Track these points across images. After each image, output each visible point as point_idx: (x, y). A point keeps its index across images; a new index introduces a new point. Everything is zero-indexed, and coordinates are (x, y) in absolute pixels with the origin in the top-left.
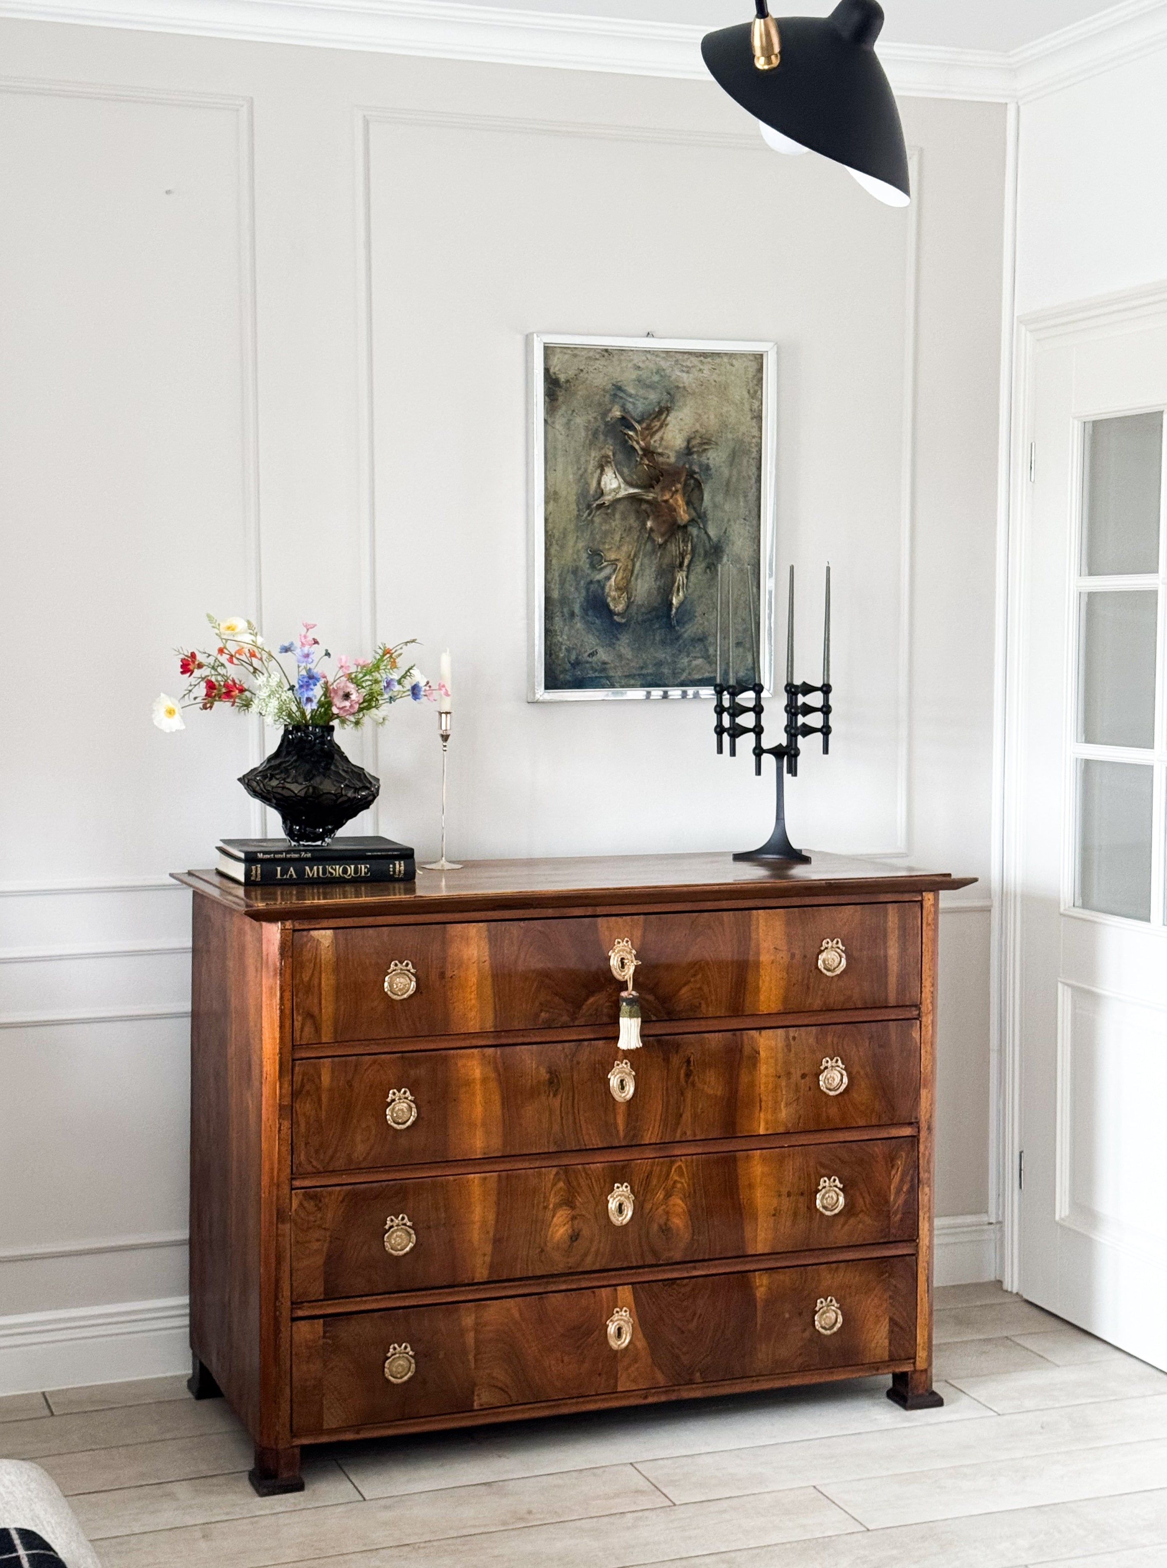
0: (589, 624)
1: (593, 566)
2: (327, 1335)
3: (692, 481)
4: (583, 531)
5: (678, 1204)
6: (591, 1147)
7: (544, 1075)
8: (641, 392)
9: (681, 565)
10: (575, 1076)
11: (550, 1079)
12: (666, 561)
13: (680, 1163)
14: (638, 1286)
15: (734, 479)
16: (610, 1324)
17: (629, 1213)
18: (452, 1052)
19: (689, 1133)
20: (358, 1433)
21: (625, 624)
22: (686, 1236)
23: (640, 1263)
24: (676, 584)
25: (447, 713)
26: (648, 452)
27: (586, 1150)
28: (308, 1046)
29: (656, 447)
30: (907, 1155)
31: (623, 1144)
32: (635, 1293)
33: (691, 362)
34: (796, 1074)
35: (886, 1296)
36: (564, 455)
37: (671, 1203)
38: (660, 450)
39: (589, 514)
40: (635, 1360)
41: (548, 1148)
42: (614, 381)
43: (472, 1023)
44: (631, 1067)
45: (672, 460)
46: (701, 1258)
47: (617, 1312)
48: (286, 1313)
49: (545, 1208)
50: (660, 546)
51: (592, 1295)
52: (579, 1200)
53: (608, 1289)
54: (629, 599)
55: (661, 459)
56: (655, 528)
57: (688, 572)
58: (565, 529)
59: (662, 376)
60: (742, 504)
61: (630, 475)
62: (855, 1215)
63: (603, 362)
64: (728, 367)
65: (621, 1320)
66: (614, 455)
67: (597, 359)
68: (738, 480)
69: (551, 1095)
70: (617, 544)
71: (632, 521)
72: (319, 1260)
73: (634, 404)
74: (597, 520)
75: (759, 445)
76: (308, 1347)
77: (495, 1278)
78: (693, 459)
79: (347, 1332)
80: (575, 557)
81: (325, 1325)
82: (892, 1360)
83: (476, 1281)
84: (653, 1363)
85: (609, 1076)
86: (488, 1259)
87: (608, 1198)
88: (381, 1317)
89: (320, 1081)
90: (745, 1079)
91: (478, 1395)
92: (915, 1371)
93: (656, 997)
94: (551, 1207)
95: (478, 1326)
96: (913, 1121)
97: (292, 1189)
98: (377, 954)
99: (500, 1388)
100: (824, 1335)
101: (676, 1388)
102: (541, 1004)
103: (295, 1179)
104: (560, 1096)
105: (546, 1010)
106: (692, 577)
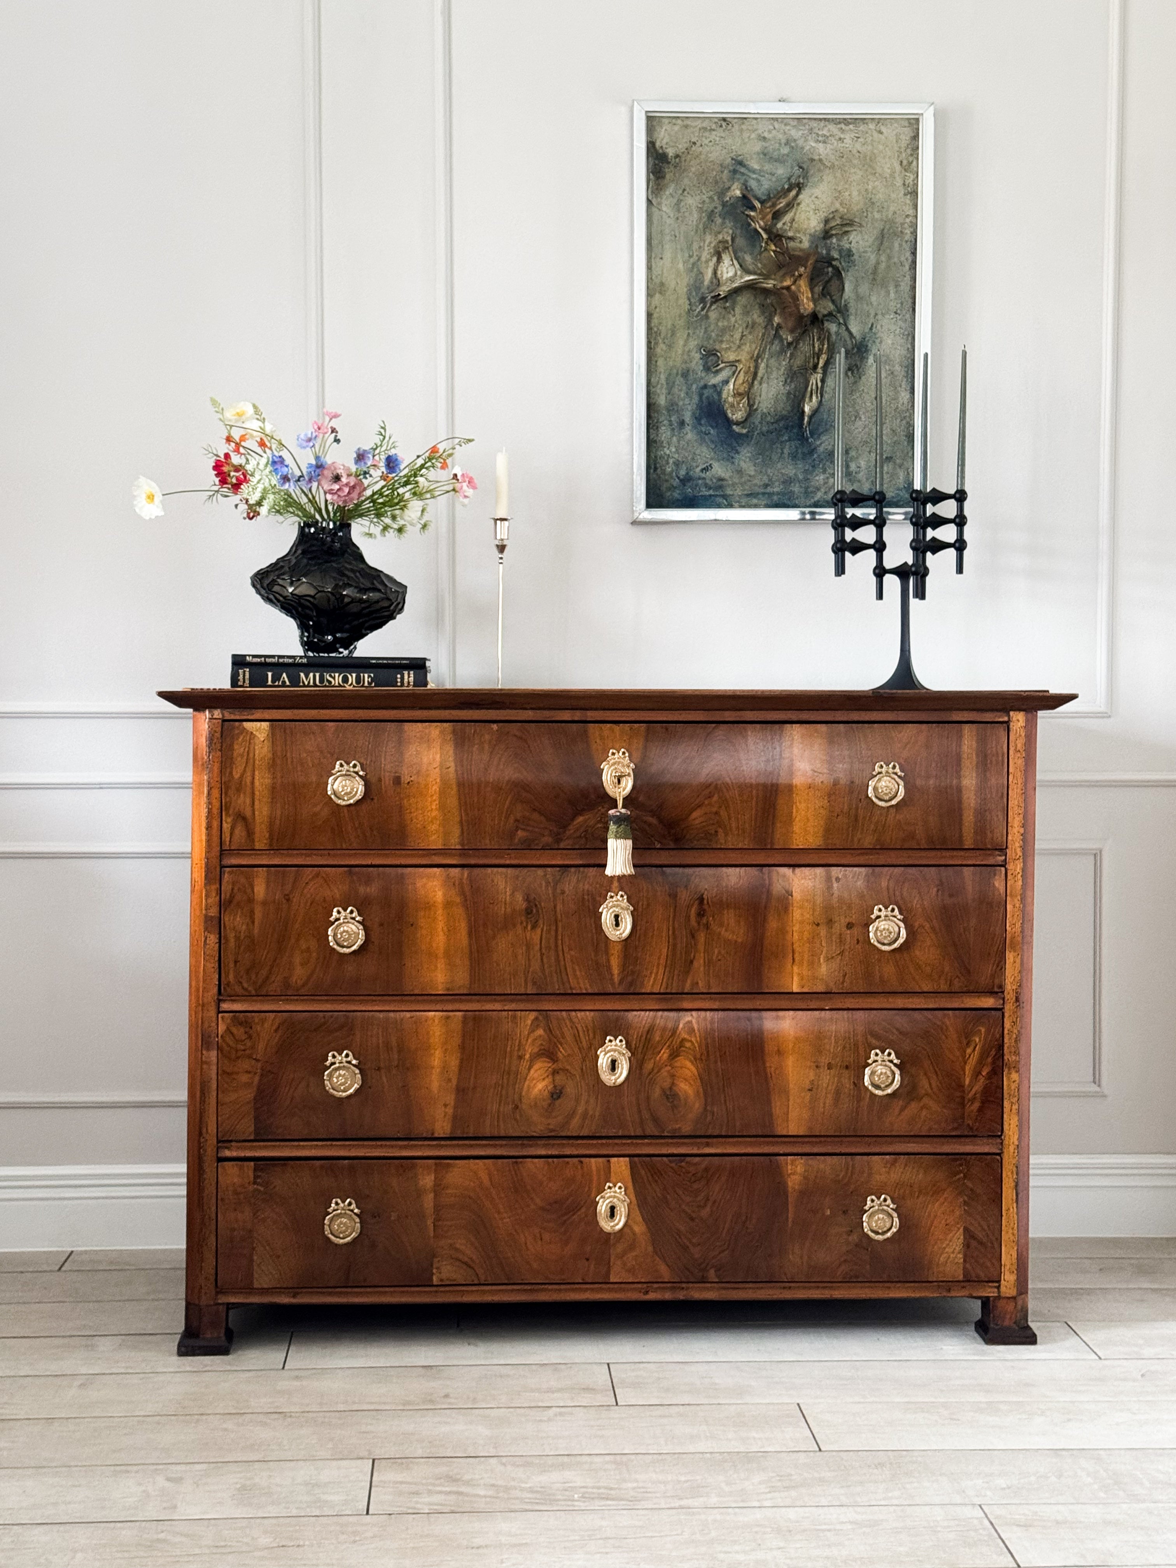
0: (702, 435)
1: (707, 368)
2: (259, 1181)
3: (831, 270)
4: (695, 328)
5: (687, 1068)
6: (578, 992)
7: (520, 901)
8: (767, 167)
9: (815, 367)
10: (559, 907)
11: (526, 909)
13: (690, 1018)
14: (636, 1159)
15: (882, 266)
16: (601, 1202)
17: (622, 1073)
18: (410, 869)
19: (700, 984)
20: (295, 1296)
21: (746, 435)
22: (697, 1107)
23: (639, 1132)
24: (809, 389)
25: (503, 520)
26: (777, 237)
27: (572, 994)
28: (238, 852)
29: (786, 230)
30: (988, 1031)
31: (620, 990)
32: (633, 1168)
33: (829, 130)
34: (841, 922)
35: (960, 1200)
36: (672, 241)
37: (678, 1064)
38: (790, 234)
39: (703, 309)
40: (632, 1247)
41: (526, 988)
42: (734, 155)
43: (434, 837)
44: (628, 901)
45: (806, 245)
46: (716, 1133)
47: (610, 1188)
48: (210, 1151)
49: (520, 1058)
50: (789, 344)
51: (577, 1164)
52: (562, 1053)
53: (600, 1160)
54: (751, 405)
55: (791, 244)
56: (783, 325)
57: (824, 374)
58: (673, 326)
59: (792, 147)
60: (892, 295)
61: (752, 262)
62: (917, 1098)
63: (720, 133)
64: (876, 134)
65: (614, 1197)
66: (733, 240)
67: (712, 130)
68: (888, 267)
69: (529, 928)
70: (738, 342)
71: (755, 316)
72: (249, 1094)
73: (758, 181)
74: (713, 315)
75: (914, 226)
76: (236, 1193)
77: (459, 1134)
78: (831, 243)
79: (281, 1182)
80: (686, 357)
81: (255, 1170)
82: (968, 1280)
83: (436, 1135)
84: (655, 1252)
85: (600, 910)
86: (450, 1111)
87: (598, 1053)
88: (322, 1167)
89: (253, 892)
90: (773, 924)
91: (437, 1268)
92: (999, 1297)
93: (661, 821)
94: (527, 1056)
95: (438, 1188)
96: (996, 990)
97: (219, 1012)
98: (322, 752)
99: (466, 1263)
100: (875, 1240)
101: (684, 1285)
102: (517, 820)
103: (224, 1001)
104: (539, 929)
105: (524, 827)
106: (830, 381)
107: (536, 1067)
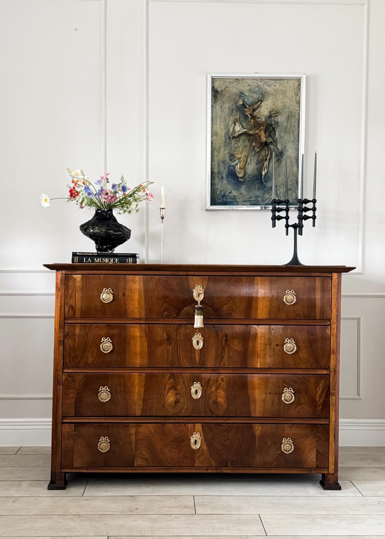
0: (229, 182)
1: (231, 160)
2: (76, 430)
3: (271, 128)
4: (227, 147)
5: (222, 393)
6: (185, 367)
7: (165, 336)
8: (251, 94)
9: (266, 160)
10: (178, 338)
11: (167, 338)
12: (261, 158)
13: (222, 376)
14: (204, 424)
15: (288, 127)
16: (192, 438)
17: (199, 395)
18: (128, 325)
19: (226, 365)
20: (88, 470)
21: (243, 182)
22: (225, 406)
23: (205, 415)
24: (264, 167)
25: (163, 209)
26: (253, 117)
27: (183, 368)
28: (70, 318)
30: (325, 382)
31: (199, 366)
32: (203, 427)
33: (271, 83)
34: (274, 344)
35: (315, 440)
36: (219, 119)
37: (218, 392)
38: (258, 116)
39: (229, 141)
40: (203, 454)
41: (167, 365)
42: (240, 91)
43: (136, 314)
44: (202, 336)
45: (263, 120)
46: (231, 416)
47: (195, 434)
48: (59, 420)
49: (165, 389)
50: (258, 152)
51: (184, 426)
52: (179, 387)
53: (192, 424)
54: (245, 172)
55: (259, 120)
56: (256, 146)
57: (269, 162)
58: (220, 146)
59: (259, 88)
60: (292, 136)
61: (246, 126)
62: (301, 405)
63: (236, 83)
64: (286, 84)
65: (197, 437)
66: (240, 118)
67: (233, 83)
68: (290, 127)
69: (168, 345)
70: (241, 151)
71: (247, 143)
72: (73, 401)
73: (248, 99)
74: (233, 142)
75: (299, 114)
76: (68, 434)
77: (144, 415)
78: (272, 119)
79: (83, 430)
81: (75, 426)
82: (317, 467)
83: (136, 415)
84: (210, 456)
85: (192, 339)
86: (141, 407)
87: (191, 388)
88: (97, 426)
89: (75, 332)
90: (251, 344)
91: (136, 461)
92: (328, 474)
93: (213, 309)
94: (167, 389)
95: (137, 433)
96: (327, 368)
97: (63, 373)
98: (99, 285)
99: (146, 460)
100: (286, 454)
101: (220, 468)
102: (164, 308)
103: (65, 369)
104: (172, 345)
105: (167, 311)
106: (271, 164)
107: (170, 393)
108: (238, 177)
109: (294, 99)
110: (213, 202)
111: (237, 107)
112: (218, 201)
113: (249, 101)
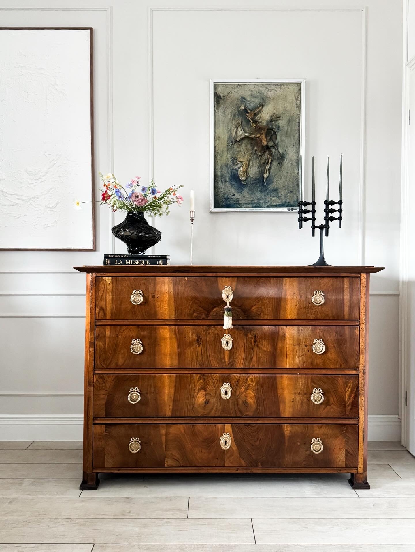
0: (232, 185)
1: (233, 164)
2: (107, 431)
3: (273, 132)
4: (230, 151)
5: (251, 393)
6: (214, 367)
7: (195, 338)
8: (252, 100)
9: (268, 163)
10: (208, 339)
11: (197, 339)
12: (263, 161)
13: (252, 377)
14: (234, 425)
15: (289, 131)
16: (222, 439)
17: (229, 395)
18: (158, 326)
19: (255, 365)
20: (120, 470)
21: (246, 185)
22: (254, 407)
23: (235, 415)
24: (266, 170)
25: (193, 211)
26: (255, 122)
27: (212, 368)
28: (101, 320)
29: (258, 120)
30: (354, 382)
31: (228, 367)
32: (232, 427)
33: (272, 88)
34: (303, 345)
35: (344, 440)
36: (222, 123)
37: (248, 392)
38: (260, 121)
39: (232, 145)
40: (232, 455)
41: (197, 366)
42: (242, 96)
43: (166, 315)
44: (231, 337)
45: (265, 124)
46: (261, 416)
48: (91, 421)
49: (195, 390)
50: (260, 156)
51: (214, 426)
52: (209, 388)
53: (222, 425)
54: (247, 175)
55: (260, 124)
56: (257, 150)
57: (271, 165)
58: (223, 150)
59: (261, 93)
60: (292, 140)
61: (248, 130)
62: (330, 405)
63: (238, 89)
64: (287, 89)
65: (226, 437)
66: (242, 123)
67: (235, 88)
68: (291, 131)
69: (198, 346)
70: (243, 155)
71: (249, 147)
72: (104, 402)
73: (249, 104)
74: (235, 147)
76: (99, 435)
77: (174, 416)
78: (273, 123)
79: (114, 432)
80: (227, 160)
81: (106, 428)
82: (347, 467)
83: (166, 416)
84: (240, 456)
85: (222, 340)
86: (171, 408)
87: (221, 388)
88: (128, 426)
89: (106, 334)
90: (280, 345)
91: (167, 461)
92: (357, 473)
93: (242, 310)
94: (197, 389)
95: (167, 434)
96: (356, 368)
97: (94, 374)
98: (129, 287)
99: (177, 460)
100: (315, 454)
101: (250, 468)
102: (193, 310)
103: (96, 370)
104: (201, 346)
105: (196, 312)
106: (272, 167)
107: (200, 393)
108: (240, 181)
109: (294, 104)
110: (217, 205)
111: (239, 112)
112: (221, 203)
113: (250, 106)
